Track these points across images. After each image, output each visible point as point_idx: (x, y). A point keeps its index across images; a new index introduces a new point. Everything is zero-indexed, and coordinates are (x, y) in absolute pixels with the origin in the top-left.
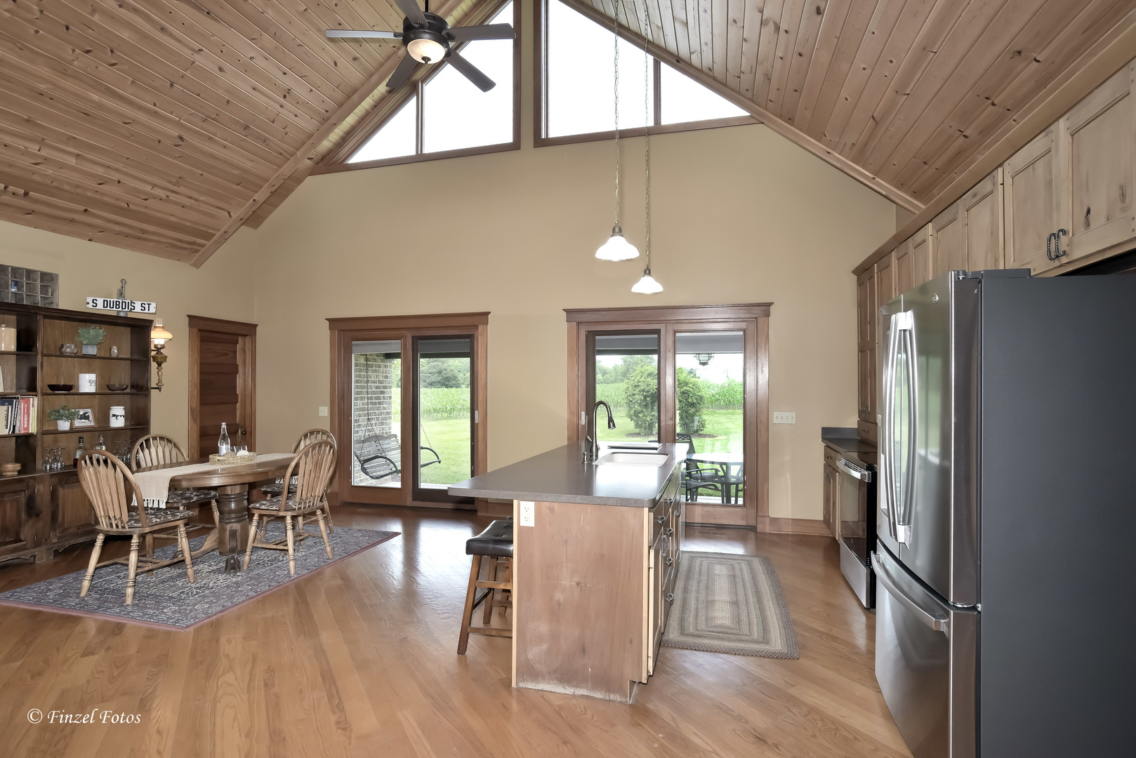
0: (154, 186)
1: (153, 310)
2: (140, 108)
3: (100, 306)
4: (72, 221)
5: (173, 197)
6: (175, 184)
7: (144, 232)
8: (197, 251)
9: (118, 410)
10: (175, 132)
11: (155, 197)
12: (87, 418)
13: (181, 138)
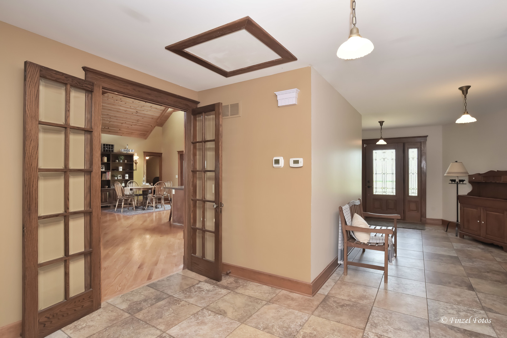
0: (133, 122)
1: (134, 151)
2: (127, 108)
3: (123, 151)
4: (117, 132)
5: (137, 124)
6: (138, 121)
7: (132, 132)
8: (145, 135)
9: (127, 175)
10: (135, 111)
11: (133, 125)
12: (120, 177)
13: (137, 112)
